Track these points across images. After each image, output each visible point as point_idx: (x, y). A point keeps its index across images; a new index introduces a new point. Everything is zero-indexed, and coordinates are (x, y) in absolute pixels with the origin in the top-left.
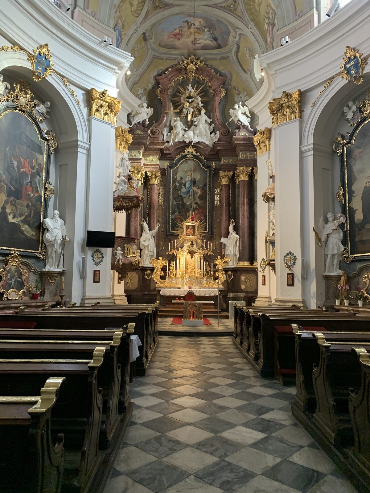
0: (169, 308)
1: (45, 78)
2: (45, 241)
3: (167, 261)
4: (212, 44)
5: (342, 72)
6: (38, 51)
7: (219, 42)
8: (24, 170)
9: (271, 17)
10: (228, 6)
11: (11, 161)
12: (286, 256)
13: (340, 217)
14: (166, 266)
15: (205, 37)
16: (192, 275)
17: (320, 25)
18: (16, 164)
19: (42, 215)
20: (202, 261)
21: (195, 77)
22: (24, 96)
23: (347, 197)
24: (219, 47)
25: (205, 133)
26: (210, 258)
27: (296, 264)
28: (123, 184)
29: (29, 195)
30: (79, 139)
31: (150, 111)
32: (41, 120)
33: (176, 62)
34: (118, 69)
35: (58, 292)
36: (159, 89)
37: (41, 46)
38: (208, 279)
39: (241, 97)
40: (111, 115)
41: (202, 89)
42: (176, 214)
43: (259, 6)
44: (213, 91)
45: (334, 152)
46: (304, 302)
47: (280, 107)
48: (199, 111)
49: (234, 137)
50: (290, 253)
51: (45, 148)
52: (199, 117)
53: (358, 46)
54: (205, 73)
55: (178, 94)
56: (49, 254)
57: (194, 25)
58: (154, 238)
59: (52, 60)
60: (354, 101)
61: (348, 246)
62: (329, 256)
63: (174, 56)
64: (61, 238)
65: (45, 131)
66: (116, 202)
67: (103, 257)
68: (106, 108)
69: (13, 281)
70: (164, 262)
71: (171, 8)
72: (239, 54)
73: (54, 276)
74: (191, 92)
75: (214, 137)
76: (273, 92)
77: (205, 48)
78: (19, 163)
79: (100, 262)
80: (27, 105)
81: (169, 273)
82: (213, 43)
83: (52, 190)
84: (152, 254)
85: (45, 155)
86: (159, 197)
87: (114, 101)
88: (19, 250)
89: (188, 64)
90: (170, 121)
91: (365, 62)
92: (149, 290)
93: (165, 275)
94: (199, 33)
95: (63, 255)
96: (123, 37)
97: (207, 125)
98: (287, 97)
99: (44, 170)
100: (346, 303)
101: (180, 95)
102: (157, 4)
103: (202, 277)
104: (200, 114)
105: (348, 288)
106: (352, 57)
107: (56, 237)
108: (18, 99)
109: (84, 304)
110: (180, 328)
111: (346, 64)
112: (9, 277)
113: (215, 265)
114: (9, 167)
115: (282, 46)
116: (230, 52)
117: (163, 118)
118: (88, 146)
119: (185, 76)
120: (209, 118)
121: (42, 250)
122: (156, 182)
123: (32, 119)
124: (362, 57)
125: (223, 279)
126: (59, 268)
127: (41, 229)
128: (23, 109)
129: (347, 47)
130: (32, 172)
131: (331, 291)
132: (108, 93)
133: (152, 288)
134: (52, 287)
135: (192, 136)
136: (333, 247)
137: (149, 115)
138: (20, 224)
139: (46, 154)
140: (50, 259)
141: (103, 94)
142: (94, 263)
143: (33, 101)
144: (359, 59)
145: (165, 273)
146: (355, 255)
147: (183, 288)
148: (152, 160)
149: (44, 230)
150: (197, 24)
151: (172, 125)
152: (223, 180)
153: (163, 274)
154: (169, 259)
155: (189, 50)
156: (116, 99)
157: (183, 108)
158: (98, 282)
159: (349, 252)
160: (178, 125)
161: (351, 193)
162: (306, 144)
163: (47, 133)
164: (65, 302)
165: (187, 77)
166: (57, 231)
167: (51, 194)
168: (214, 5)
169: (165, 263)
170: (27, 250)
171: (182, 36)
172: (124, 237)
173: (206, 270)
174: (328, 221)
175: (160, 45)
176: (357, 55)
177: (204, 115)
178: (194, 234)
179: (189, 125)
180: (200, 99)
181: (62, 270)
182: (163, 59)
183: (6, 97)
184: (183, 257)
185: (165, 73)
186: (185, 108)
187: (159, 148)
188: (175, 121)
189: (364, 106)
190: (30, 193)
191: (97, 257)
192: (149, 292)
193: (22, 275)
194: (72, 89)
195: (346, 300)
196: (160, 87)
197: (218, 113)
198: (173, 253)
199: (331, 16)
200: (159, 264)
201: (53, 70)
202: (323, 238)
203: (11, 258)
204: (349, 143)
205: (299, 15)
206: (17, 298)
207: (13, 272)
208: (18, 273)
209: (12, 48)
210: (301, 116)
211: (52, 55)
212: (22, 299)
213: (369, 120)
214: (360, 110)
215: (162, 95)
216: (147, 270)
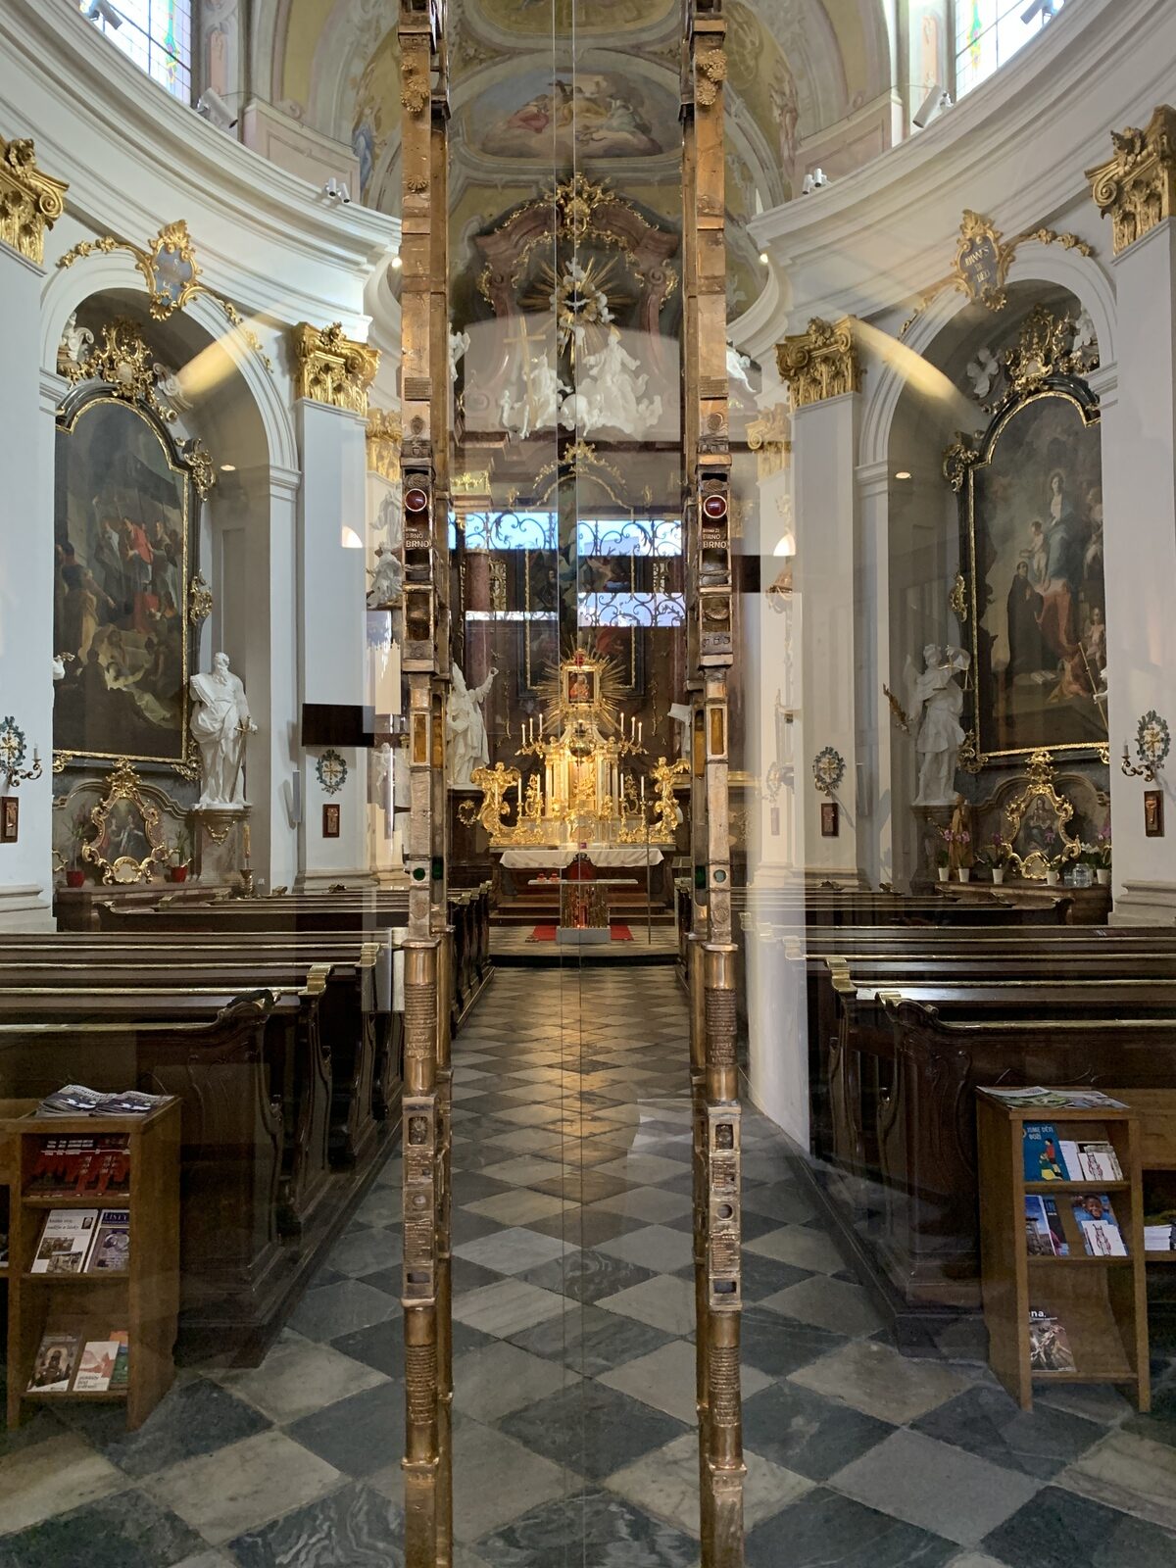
0: (525, 901)
1: (179, 309)
2: (195, 733)
3: (518, 775)
4: (635, 141)
5: (957, 277)
6: (161, 240)
7: (654, 135)
8: (136, 551)
9: (787, 92)
10: (671, 51)
11: (105, 532)
12: (818, 761)
13: (955, 657)
14: (517, 787)
15: (615, 122)
16: (588, 812)
17: (907, 141)
18: (115, 538)
19: (185, 667)
20: (615, 771)
21: (589, 234)
22: (129, 359)
23: (974, 602)
24: (655, 149)
25: (621, 402)
26: (643, 763)
27: (843, 779)
28: (391, 575)
29: (152, 616)
30: (272, 463)
31: (462, 342)
32: (171, 416)
33: (533, 194)
34: (369, 262)
35: (235, 863)
36: (485, 275)
37: (167, 228)
38: (634, 822)
40: (354, 391)
41: (612, 269)
42: (542, 637)
43: (756, 58)
44: (643, 275)
45: (947, 483)
46: (861, 875)
47: (804, 358)
48: (605, 333)
50: (829, 751)
51: (186, 489)
52: (604, 354)
53: (991, 211)
54: (619, 224)
55: (542, 287)
56: (208, 767)
57: (580, 90)
58: (482, 709)
59: (197, 259)
60: (992, 348)
61: (974, 731)
62: (928, 757)
63: (525, 177)
64: (235, 724)
65: (183, 444)
67: (344, 772)
68: (339, 372)
69: (124, 836)
70: (509, 777)
71: (509, 58)
73: (223, 822)
74: (578, 279)
75: (648, 414)
76: (788, 315)
77: (615, 152)
78: (124, 534)
79: (338, 784)
80: (137, 380)
81: (523, 807)
82: (638, 140)
83: (208, 599)
84: (476, 753)
85: (185, 508)
86: (492, 589)
87: (361, 351)
88: (133, 758)
89: (567, 198)
90: (521, 368)
91: (1009, 255)
92: (473, 856)
93: (514, 812)
94: (597, 113)
95: (244, 768)
96: (377, 151)
97: (627, 377)
98: (823, 334)
99: (185, 549)
100: (963, 875)
101: (547, 288)
102: (471, 52)
103: (617, 815)
104: (606, 344)
105: (967, 837)
106: (978, 240)
107: (223, 722)
108: (113, 369)
109: (302, 890)
110: (550, 949)
111: (963, 256)
112: (114, 827)
113: (652, 783)
114: (100, 548)
115: (806, 196)
117: (500, 359)
118: (295, 480)
119: (560, 232)
120: (633, 354)
121: (188, 757)
123: (150, 416)
124: (1003, 241)
125: (675, 819)
126: (235, 800)
127: (184, 701)
128: (128, 394)
129: (966, 212)
130: (155, 556)
131: (933, 845)
132: (343, 331)
133: (479, 849)
134: (220, 851)
136: (938, 734)
137: (459, 354)
138: (134, 691)
139: (188, 505)
140: (209, 779)
141: (331, 335)
142: (323, 786)
143: (151, 369)
144: (994, 245)
145: (514, 807)
146: (991, 755)
147: (565, 848)
148: (471, 485)
149: (192, 704)
150: (589, 89)
151: (525, 378)
153: (507, 810)
154: (526, 766)
155: (569, 157)
156: (364, 346)
157: (556, 327)
158: (336, 835)
159: (978, 747)
160: (543, 378)
161: (984, 591)
162: (871, 462)
163: (188, 448)
164: (254, 886)
165: (566, 235)
166: (225, 706)
167: (204, 608)
168: (633, 47)
169: (514, 779)
170: (154, 759)
171: (547, 122)
173: (627, 795)
174: (926, 667)
175: (485, 150)
176: (990, 235)
177: (616, 346)
178: (592, 696)
180: (604, 300)
181: (240, 807)
182: (496, 186)
183: (85, 367)
184: (560, 762)
185: (502, 227)
186: (562, 328)
187: (489, 449)
188: (535, 367)
189: (1016, 363)
190: (153, 610)
191: (331, 772)
192: (470, 859)
193: (144, 820)
194: (249, 331)
195: (963, 868)
196: (487, 268)
198: (535, 752)
199: (926, 125)
200: (497, 783)
201: (201, 285)
202: (913, 713)
203: (116, 781)
204: (980, 459)
205: (855, 102)
206: (137, 880)
207: (123, 814)
208: (133, 817)
209: (98, 246)
210: (858, 386)
211: (196, 247)
212: (148, 882)
213: (1028, 401)
214: (1006, 374)
215: (495, 291)
216: (465, 799)
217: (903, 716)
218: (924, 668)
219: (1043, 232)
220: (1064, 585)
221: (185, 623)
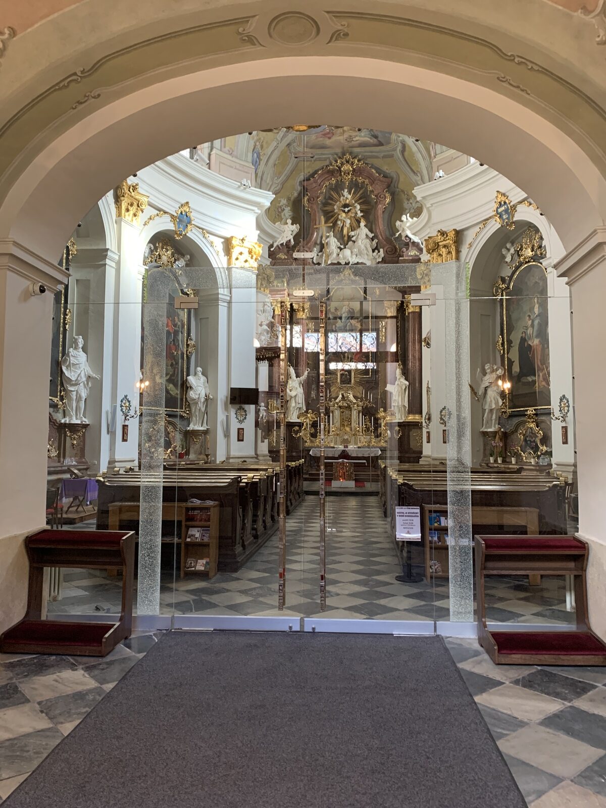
1: (185, 235)
2: (188, 399)
3: (318, 415)
4: (372, 141)
5: (495, 216)
6: (180, 210)
7: (379, 139)
8: (167, 328)
12: (441, 411)
14: (317, 422)
19: (185, 374)
20: (361, 415)
21: (352, 179)
22: (166, 254)
23: (506, 347)
24: (380, 144)
25: (365, 252)
27: (451, 419)
28: (266, 333)
29: (173, 353)
30: (220, 292)
31: (295, 228)
32: (181, 274)
33: (327, 163)
34: (258, 209)
35: (203, 451)
36: (306, 199)
37: (182, 205)
38: (369, 437)
39: (411, 203)
40: (252, 261)
41: (362, 194)
44: (376, 196)
47: (436, 246)
48: (359, 222)
49: (400, 258)
50: (445, 408)
52: (358, 231)
53: (507, 192)
54: (365, 175)
55: (331, 202)
56: (193, 413)
58: (303, 386)
59: (192, 215)
60: (513, 243)
62: (487, 411)
63: (324, 156)
64: (204, 396)
65: (185, 285)
66: (258, 354)
67: (246, 415)
68: (246, 255)
72: (406, 154)
73: (199, 435)
74: (347, 198)
75: (377, 257)
76: (429, 228)
77: (362, 145)
79: (243, 420)
80: (169, 262)
83: (194, 346)
84: (300, 406)
87: (254, 245)
89: (342, 164)
90: (322, 237)
91: (514, 209)
92: (298, 450)
93: (316, 432)
94: (355, 131)
95: (207, 413)
96: (261, 158)
97: (368, 240)
98: (443, 236)
99: (186, 327)
100: (500, 460)
101: (333, 202)
103: (361, 433)
104: (359, 226)
105: (502, 444)
106: (502, 203)
107: (199, 395)
108: (160, 258)
110: (329, 489)
111: (497, 208)
116: (395, 150)
117: (313, 234)
118: (229, 298)
119: (339, 178)
120: (371, 231)
121: (185, 409)
122: (304, 316)
123: (173, 275)
124: (512, 204)
125: (387, 435)
126: (203, 426)
127: (185, 387)
129: (498, 192)
130: (174, 330)
131: (488, 448)
133: (301, 448)
134: (197, 446)
135: (348, 255)
136: (491, 401)
137: (294, 233)
138: (166, 383)
140: (193, 418)
141: (243, 240)
142: (238, 421)
144: (509, 205)
145: (316, 430)
146: (512, 410)
147: (337, 448)
151: (323, 242)
152: (388, 311)
153: (313, 431)
155: (343, 148)
156: (256, 243)
157: (337, 219)
158: (243, 440)
159: (507, 407)
160: (331, 242)
161: (510, 342)
163: (187, 287)
164: (210, 460)
165: (342, 179)
166: (200, 388)
167: (192, 350)
169: (316, 418)
170: (173, 410)
171: (333, 135)
172: (267, 392)
173: (365, 425)
174: (486, 373)
175: (307, 147)
176: (507, 201)
177: (364, 227)
178: (351, 381)
179: (345, 241)
180: (358, 207)
181: (206, 429)
183: (150, 259)
184: (337, 410)
185: (314, 177)
186: (340, 220)
188: (328, 237)
189: (521, 249)
190: (173, 351)
191: (241, 415)
192: (297, 452)
193: (169, 434)
194: (211, 240)
195: (500, 457)
196: (307, 195)
197: (381, 225)
198: (325, 405)
200: (309, 419)
201: (193, 224)
202: (481, 392)
203: (159, 418)
204: (508, 287)
206: (166, 457)
208: (165, 433)
209: (158, 215)
210: (458, 258)
211: (192, 211)
212: (170, 458)
213: (526, 265)
214: (518, 253)
215: (311, 205)
216: (295, 426)
217: (475, 394)
218: (485, 374)
219: (526, 202)
220: (539, 341)
221: (185, 356)
